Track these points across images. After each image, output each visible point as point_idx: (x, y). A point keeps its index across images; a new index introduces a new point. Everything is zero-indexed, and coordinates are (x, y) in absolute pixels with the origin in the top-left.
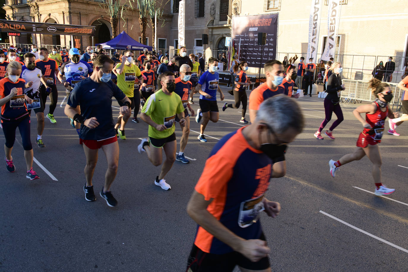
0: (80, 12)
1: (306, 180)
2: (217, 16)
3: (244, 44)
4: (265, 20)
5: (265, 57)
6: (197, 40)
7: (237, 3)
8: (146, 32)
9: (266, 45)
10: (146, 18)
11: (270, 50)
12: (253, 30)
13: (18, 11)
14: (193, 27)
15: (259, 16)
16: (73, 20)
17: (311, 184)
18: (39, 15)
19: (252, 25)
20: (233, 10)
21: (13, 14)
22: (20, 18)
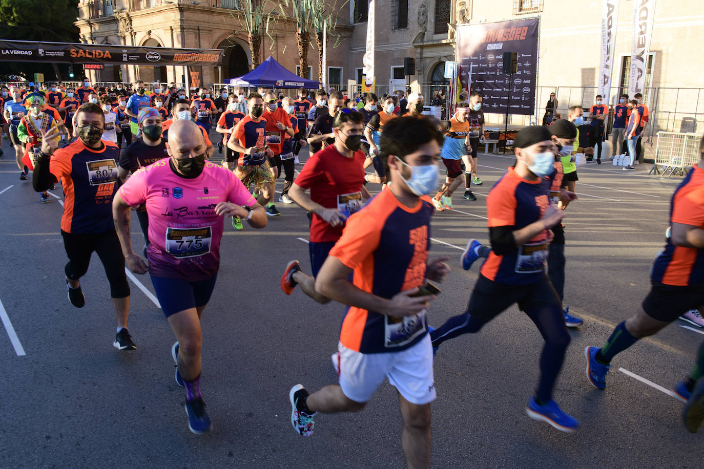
0: (198, 27)
1: (594, 313)
2: (431, 26)
3: (479, 74)
4: (515, 29)
5: (516, 94)
6: (395, 68)
7: (464, 2)
8: (307, 58)
9: (518, 73)
10: (308, 33)
11: (525, 82)
12: (494, 48)
13: (99, 27)
14: (388, 47)
15: (504, 23)
16: (187, 40)
17: (602, 321)
18: (133, 34)
19: (491, 40)
20: (458, 15)
21: (91, 33)
22: (103, 39)
